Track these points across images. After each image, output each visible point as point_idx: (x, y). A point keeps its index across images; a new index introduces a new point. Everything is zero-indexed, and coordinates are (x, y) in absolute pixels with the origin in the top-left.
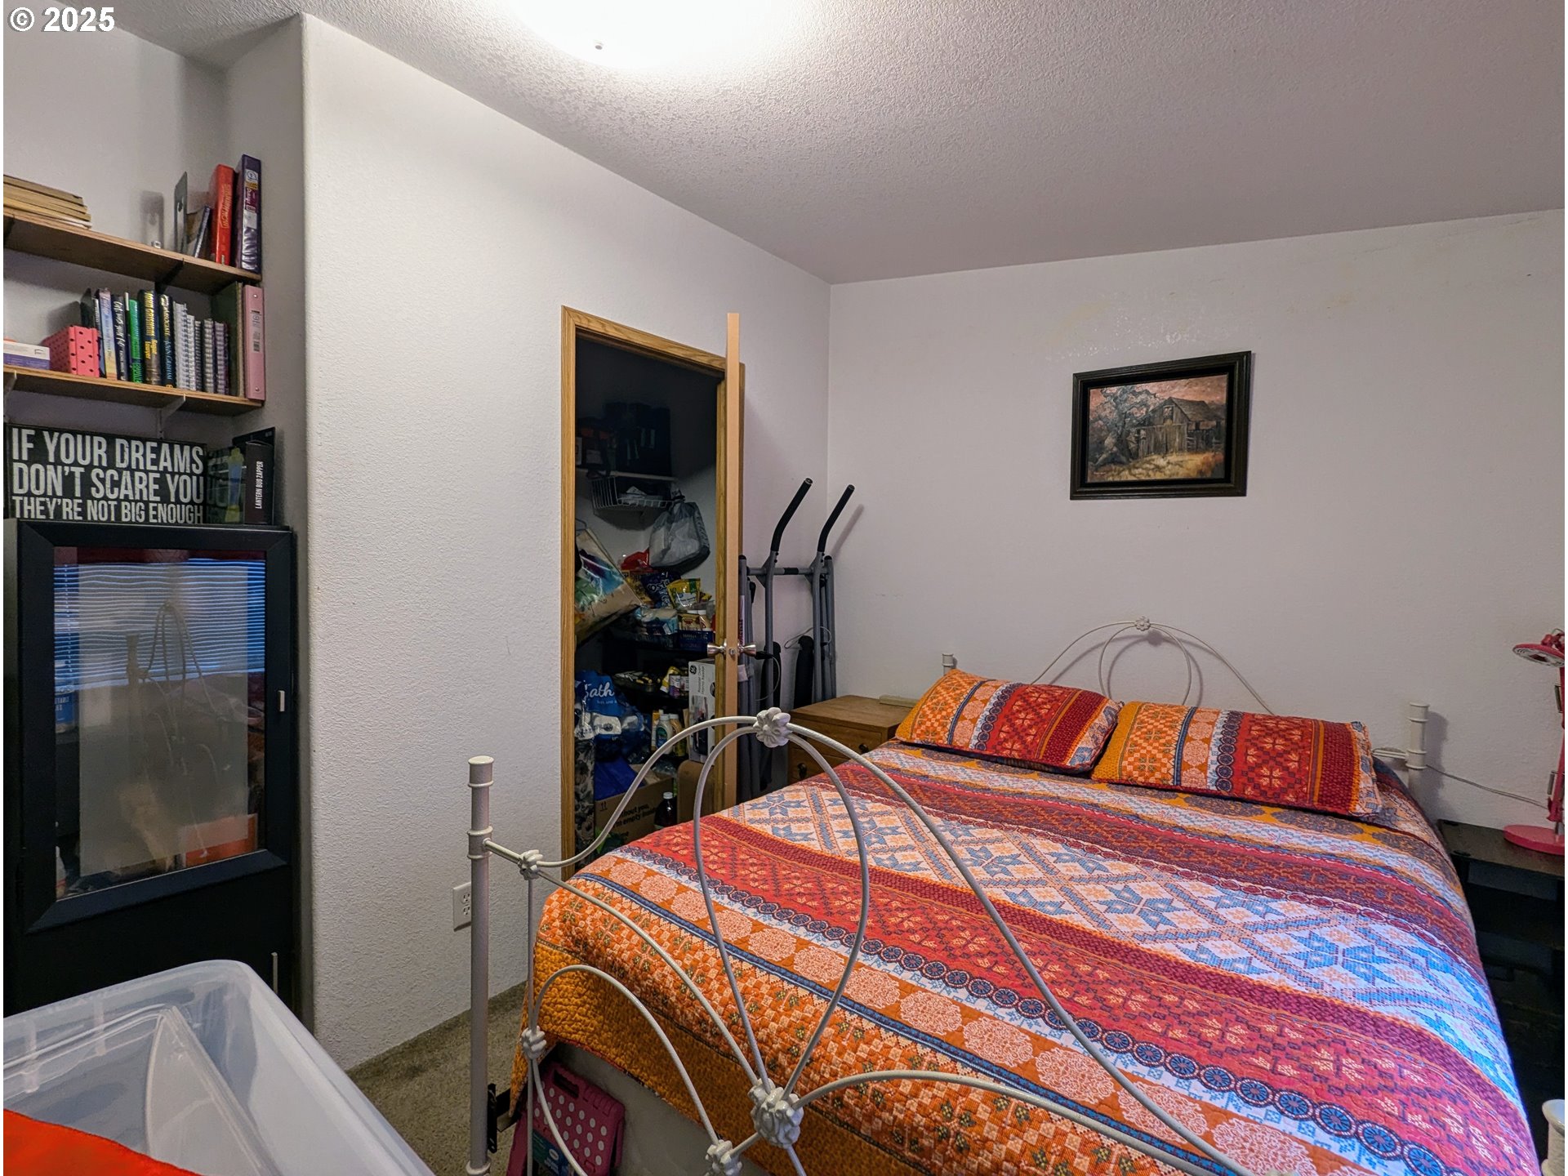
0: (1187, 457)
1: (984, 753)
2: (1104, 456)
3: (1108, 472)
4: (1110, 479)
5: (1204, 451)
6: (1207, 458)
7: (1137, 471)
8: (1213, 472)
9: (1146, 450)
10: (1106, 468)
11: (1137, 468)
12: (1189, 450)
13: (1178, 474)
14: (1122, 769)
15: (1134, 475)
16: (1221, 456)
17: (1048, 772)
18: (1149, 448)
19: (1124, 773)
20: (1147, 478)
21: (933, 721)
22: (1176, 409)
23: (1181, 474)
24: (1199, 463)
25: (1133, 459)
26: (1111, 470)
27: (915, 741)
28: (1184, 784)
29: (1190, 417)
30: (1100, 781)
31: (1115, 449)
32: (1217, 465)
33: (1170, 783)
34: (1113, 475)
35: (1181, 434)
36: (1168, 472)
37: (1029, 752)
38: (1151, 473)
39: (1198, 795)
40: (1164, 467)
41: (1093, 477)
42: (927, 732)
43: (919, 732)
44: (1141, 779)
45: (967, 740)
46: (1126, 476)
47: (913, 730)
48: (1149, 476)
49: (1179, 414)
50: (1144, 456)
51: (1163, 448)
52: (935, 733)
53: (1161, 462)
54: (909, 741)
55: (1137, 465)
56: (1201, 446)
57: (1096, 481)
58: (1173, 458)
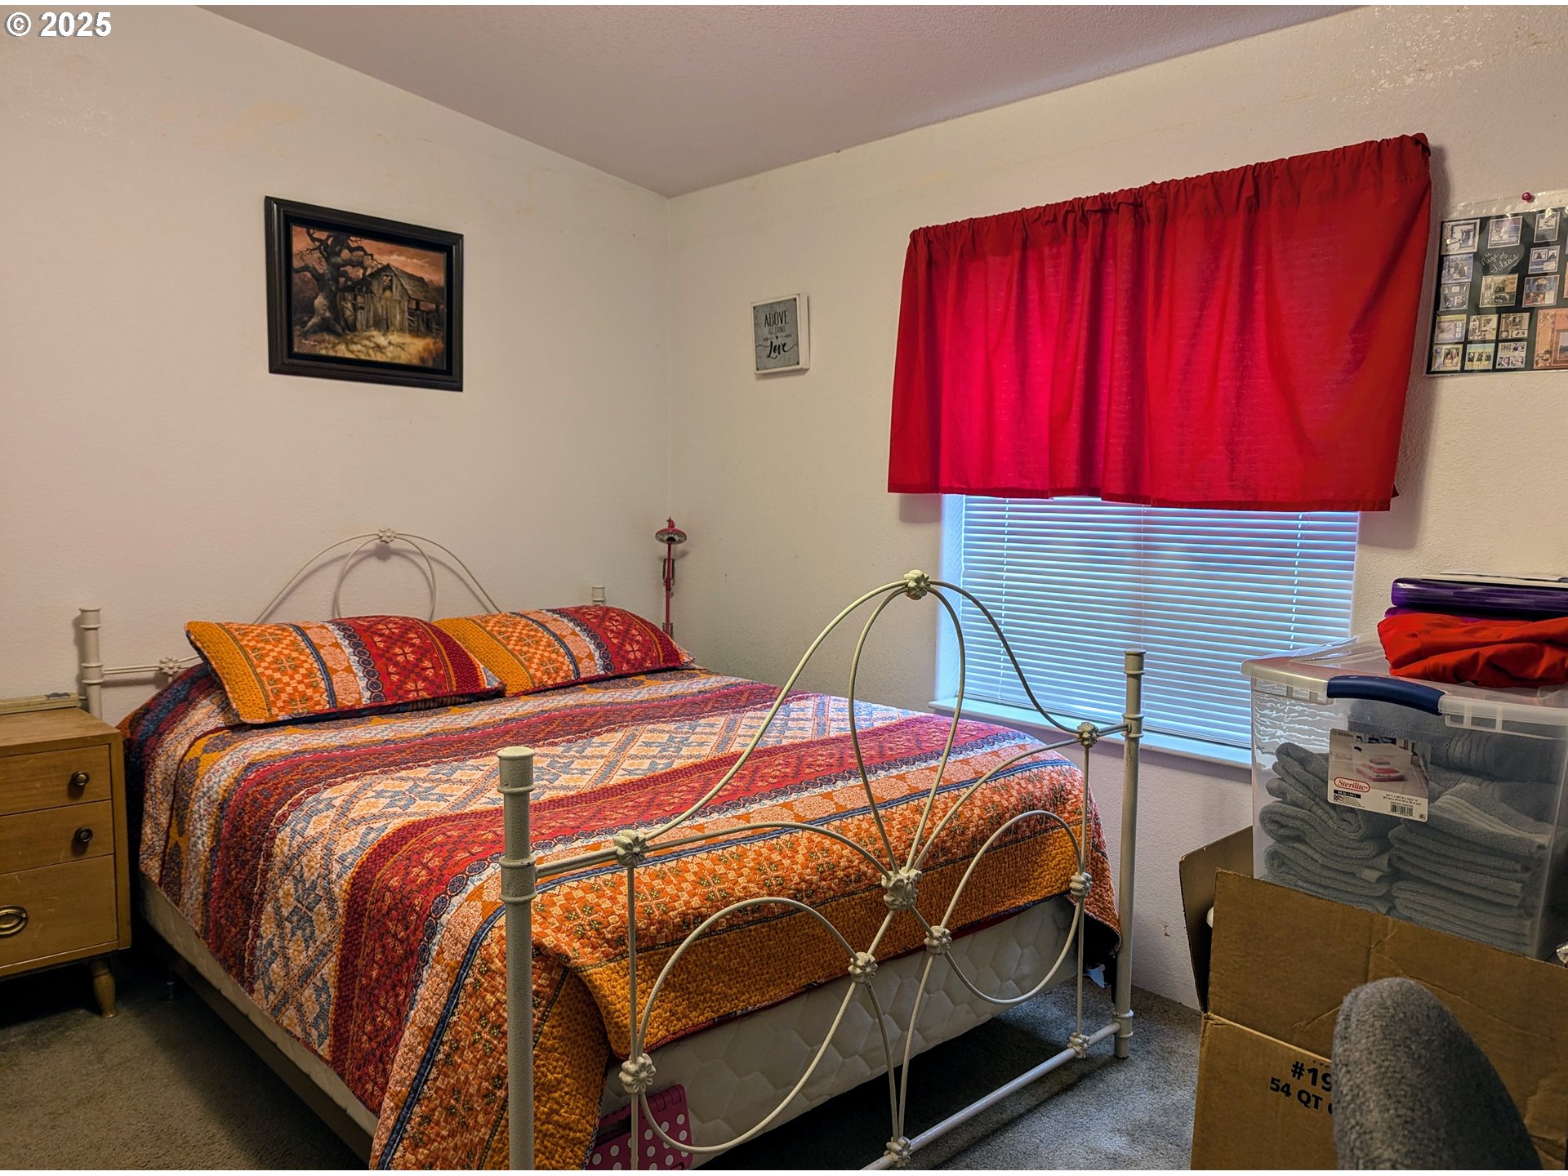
0: (407, 339)
1: (386, 703)
2: (314, 320)
3: (320, 342)
4: (323, 352)
5: (424, 336)
6: (428, 344)
7: (355, 347)
8: (434, 360)
9: (364, 322)
10: (318, 337)
11: (355, 343)
12: (411, 331)
13: (400, 357)
14: (532, 677)
15: (352, 352)
16: (441, 345)
17: (464, 703)
18: (368, 321)
19: (536, 681)
20: (368, 358)
21: (294, 683)
22: (394, 279)
23: (403, 358)
24: (421, 349)
25: (350, 330)
26: (324, 341)
27: (280, 718)
28: (582, 676)
29: (410, 292)
30: (517, 695)
31: (328, 314)
32: (437, 354)
33: (573, 678)
34: (326, 348)
35: (402, 312)
36: (389, 355)
37: (439, 687)
38: (371, 351)
39: (593, 681)
40: (385, 348)
41: (303, 345)
42: (291, 700)
43: (280, 704)
44: (550, 682)
45: (357, 696)
46: (342, 351)
47: (270, 705)
48: (369, 355)
49: (399, 287)
50: (363, 330)
51: (383, 324)
52: (306, 699)
53: (382, 340)
54: (270, 720)
55: (355, 340)
56: (423, 328)
57: (305, 351)
58: (395, 338)
